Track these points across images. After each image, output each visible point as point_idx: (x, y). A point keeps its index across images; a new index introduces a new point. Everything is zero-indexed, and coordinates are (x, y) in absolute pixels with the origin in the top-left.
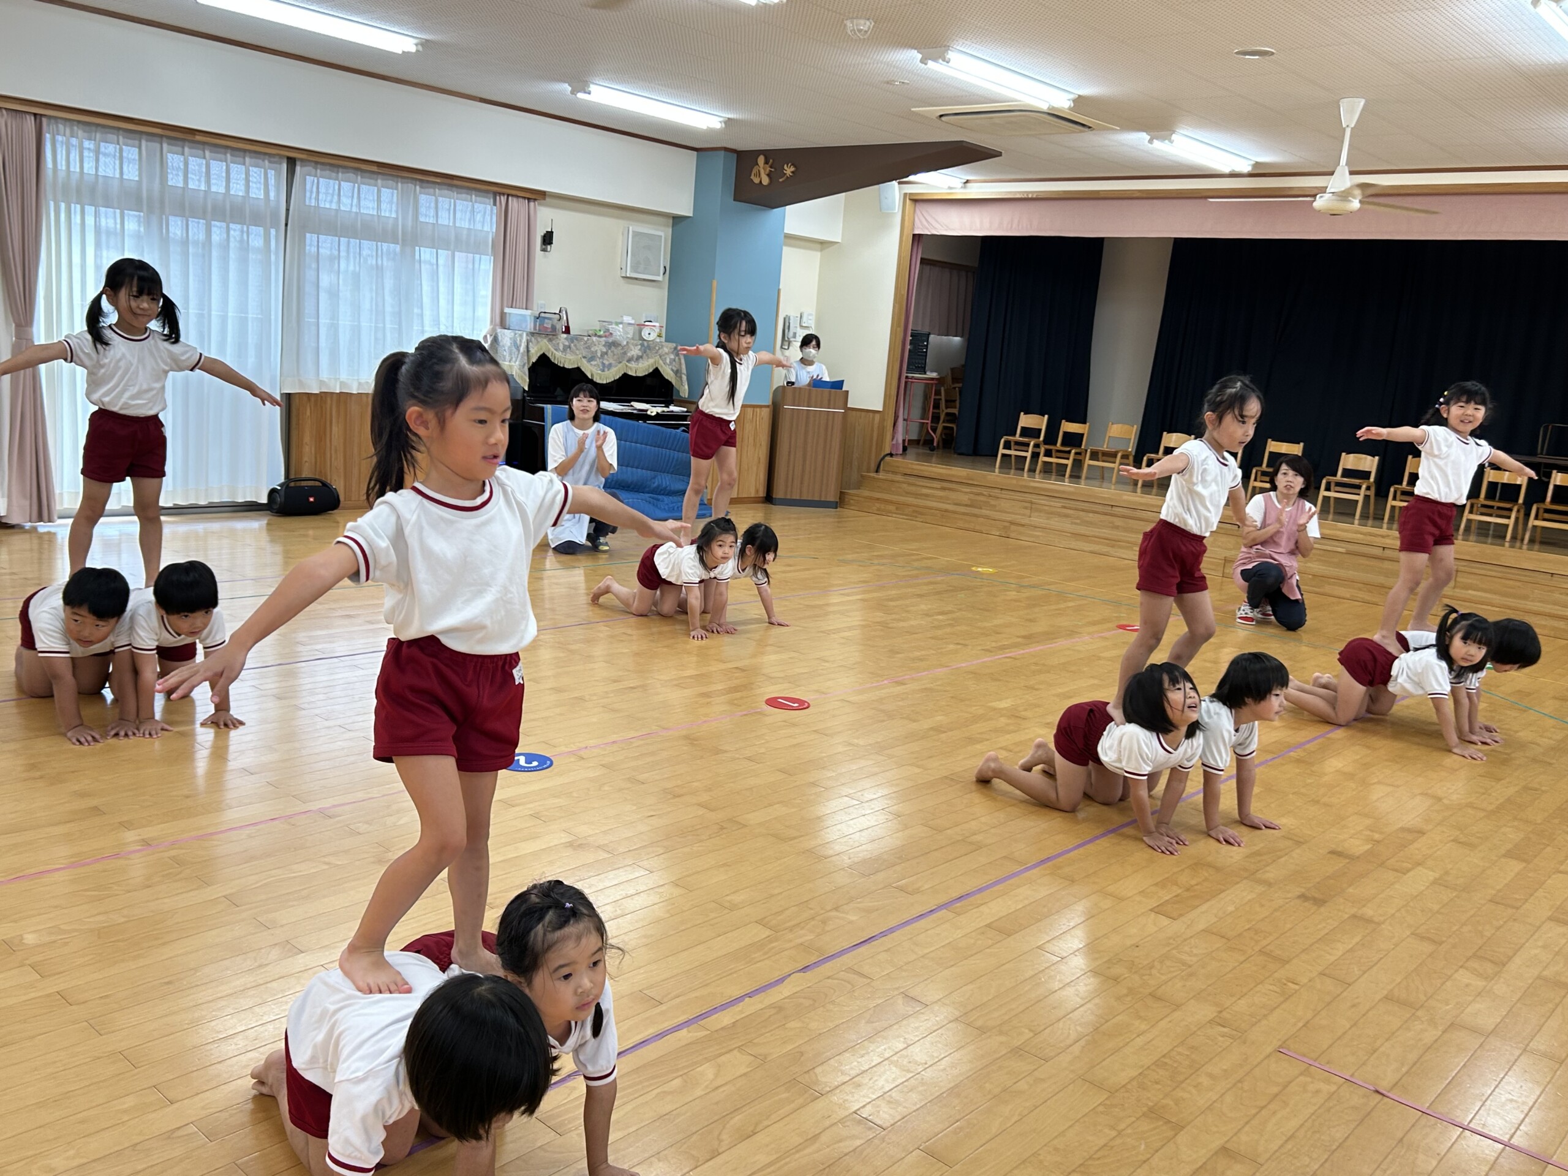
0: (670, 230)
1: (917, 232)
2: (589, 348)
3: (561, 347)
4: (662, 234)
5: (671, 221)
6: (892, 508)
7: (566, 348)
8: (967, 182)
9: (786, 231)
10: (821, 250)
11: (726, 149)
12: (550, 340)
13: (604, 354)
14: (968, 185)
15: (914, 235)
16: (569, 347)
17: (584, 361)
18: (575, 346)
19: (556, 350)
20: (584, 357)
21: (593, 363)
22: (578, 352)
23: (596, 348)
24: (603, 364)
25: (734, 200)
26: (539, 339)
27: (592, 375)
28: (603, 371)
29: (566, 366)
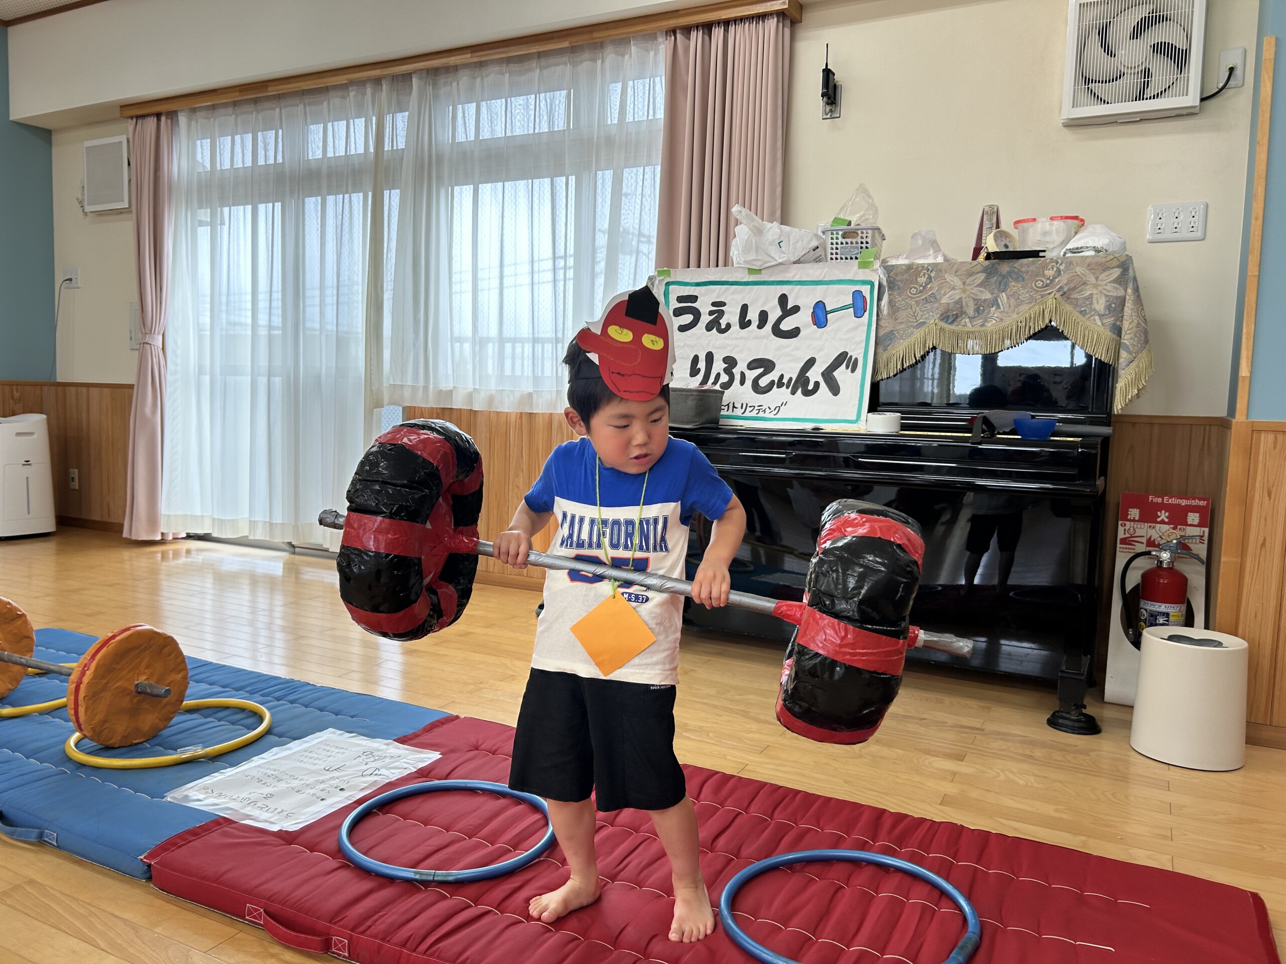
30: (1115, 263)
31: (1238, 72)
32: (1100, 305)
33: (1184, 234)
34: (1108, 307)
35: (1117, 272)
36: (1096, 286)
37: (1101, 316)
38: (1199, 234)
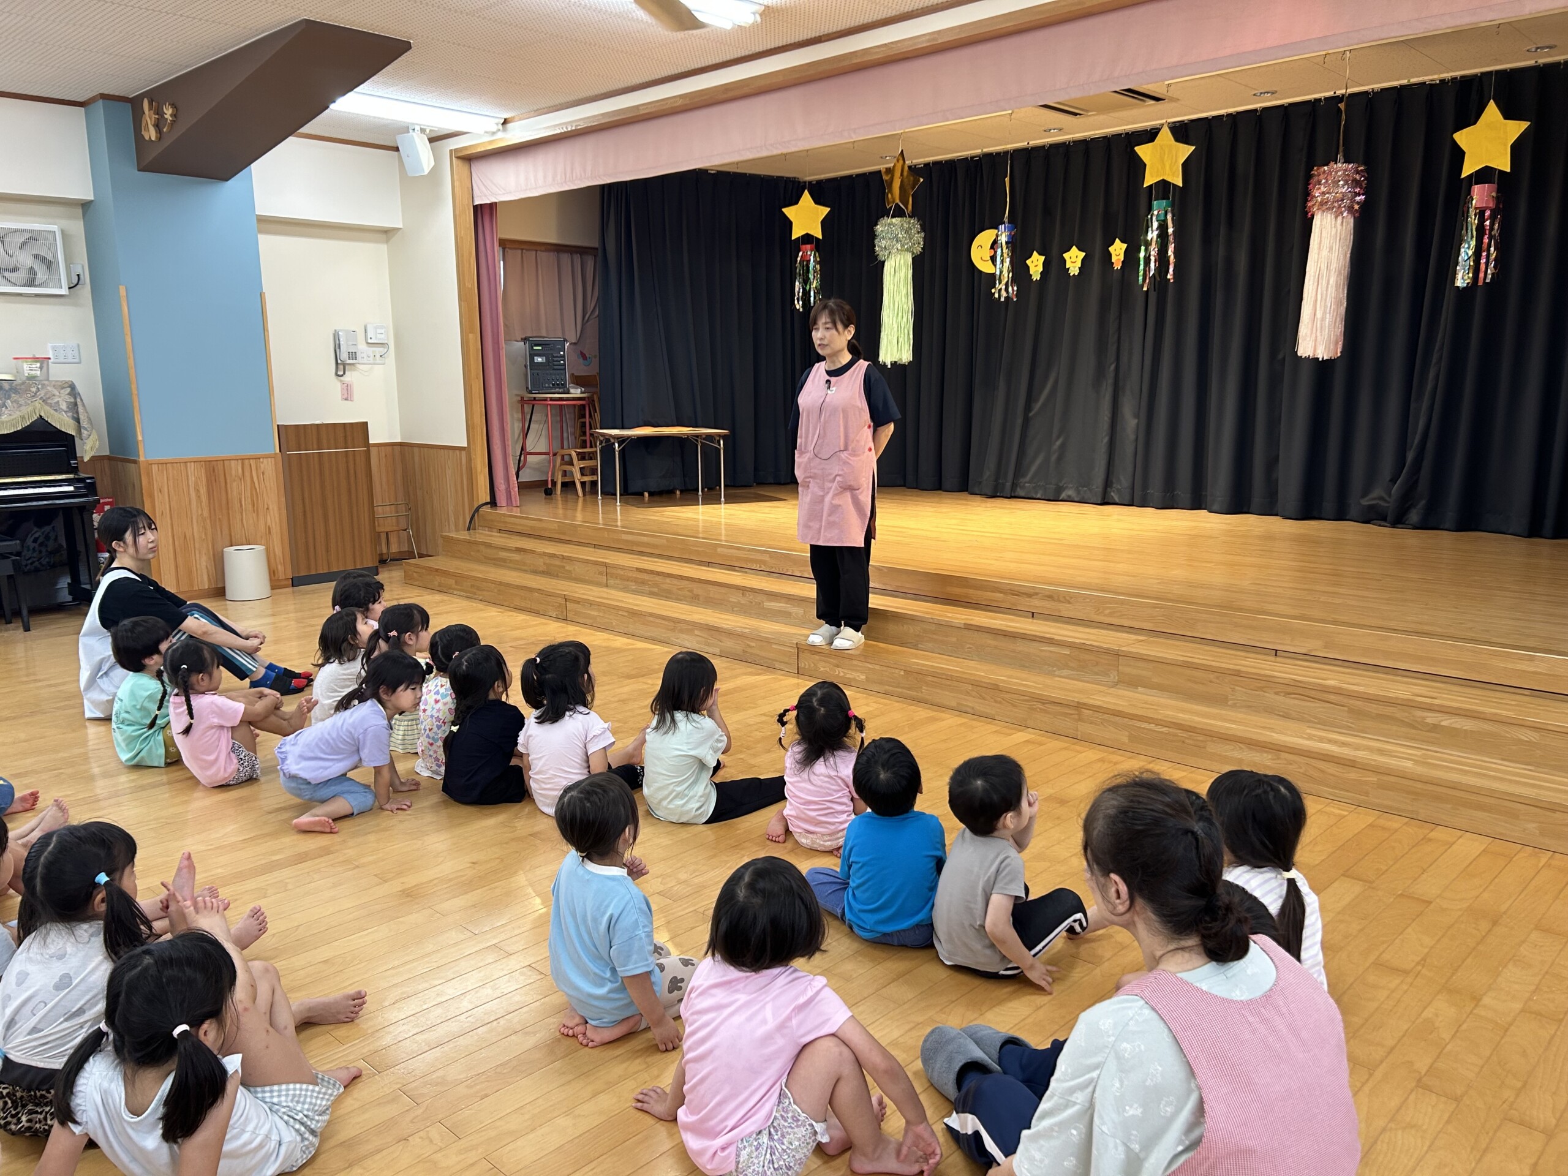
0: (82, 223)
1: (476, 203)
4: (54, 228)
5: (80, 211)
6: (451, 582)
8: (505, 122)
9: (260, 211)
10: (387, 242)
11: (104, 97)
14: (509, 126)
15: (476, 208)
25: (139, 170)
30: (67, 385)
31: (82, 277)
32: (64, 406)
33: (70, 360)
34: (68, 407)
35: (68, 390)
36: (60, 397)
37: (66, 412)
38: (77, 360)
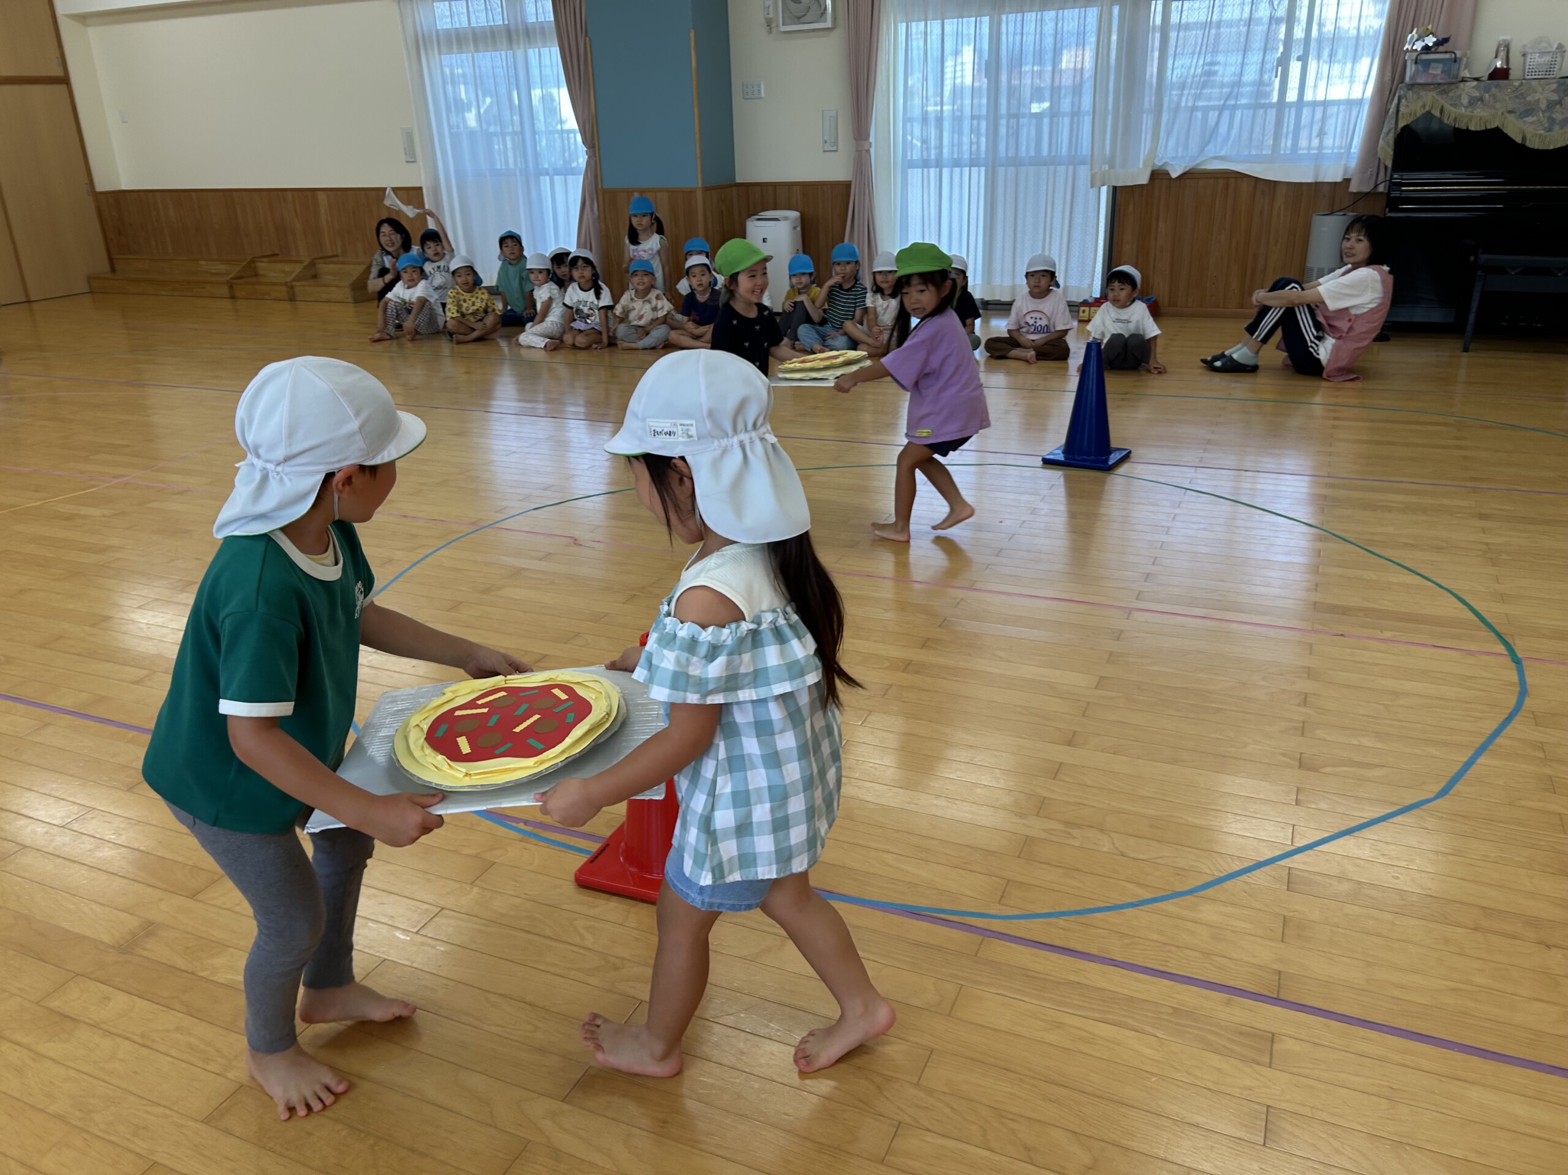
2: (1522, 96)
3: (1465, 100)
7: (1473, 102)
12: (1441, 93)
13: (1551, 105)
16: (1481, 99)
17: (1511, 118)
18: (1494, 97)
19: (1455, 106)
20: (1510, 112)
21: (1529, 119)
22: (1498, 105)
23: (1537, 96)
24: (1552, 121)
26: (1422, 93)
27: (1524, 138)
28: (1550, 130)
29: (1472, 128)
